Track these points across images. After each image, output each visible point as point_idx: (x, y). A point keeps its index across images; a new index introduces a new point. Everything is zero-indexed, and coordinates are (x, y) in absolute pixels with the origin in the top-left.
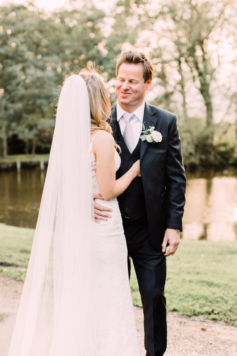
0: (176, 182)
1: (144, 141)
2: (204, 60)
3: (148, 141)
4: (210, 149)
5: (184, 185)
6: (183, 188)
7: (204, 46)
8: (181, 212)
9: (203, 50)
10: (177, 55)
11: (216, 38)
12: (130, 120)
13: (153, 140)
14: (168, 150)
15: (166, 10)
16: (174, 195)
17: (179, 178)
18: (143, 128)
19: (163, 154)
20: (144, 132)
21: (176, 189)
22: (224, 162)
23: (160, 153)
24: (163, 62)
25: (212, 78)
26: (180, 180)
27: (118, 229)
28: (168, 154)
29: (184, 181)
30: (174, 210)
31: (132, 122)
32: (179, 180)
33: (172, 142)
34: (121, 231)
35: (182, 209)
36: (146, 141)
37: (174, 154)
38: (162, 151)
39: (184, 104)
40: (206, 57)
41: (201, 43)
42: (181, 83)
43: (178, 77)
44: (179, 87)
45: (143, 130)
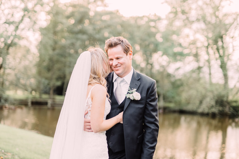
0: (150, 128)
1: (128, 98)
2: (223, 47)
3: (131, 98)
4: (226, 103)
5: (157, 131)
6: (156, 133)
7: (224, 39)
8: (153, 151)
9: (222, 42)
10: (206, 44)
11: (232, 35)
12: (120, 83)
13: (134, 98)
14: (146, 105)
15: (200, 17)
16: (148, 137)
17: (153, 125)
18: (129, 89)
19: (141, 108)
20: (129, 92)
21: (150, 133)
22: (235, 113)
23: (139, 107)
24: (197, 48)
25: (228, 59)
26: (154, 127)
27: (104, 155)
28: (145, 108)
29: (157, 128)
30: (147, 148)
31: (122, 84)
32: (152, 127)
33: (150, 100)
34: (107, 157)
35: (154, 148)
36: (129, 98)
37: (151, 108)
38: (141, 106)
39: (210, 74)
40: (225, 46)
41: (221, 37)
42: (208, 61)
43: (206, 57)
44: (207, 64)
45: (129, 90)
